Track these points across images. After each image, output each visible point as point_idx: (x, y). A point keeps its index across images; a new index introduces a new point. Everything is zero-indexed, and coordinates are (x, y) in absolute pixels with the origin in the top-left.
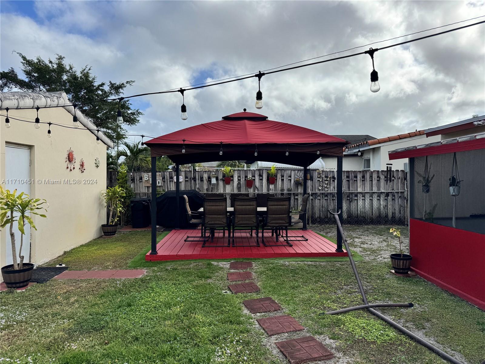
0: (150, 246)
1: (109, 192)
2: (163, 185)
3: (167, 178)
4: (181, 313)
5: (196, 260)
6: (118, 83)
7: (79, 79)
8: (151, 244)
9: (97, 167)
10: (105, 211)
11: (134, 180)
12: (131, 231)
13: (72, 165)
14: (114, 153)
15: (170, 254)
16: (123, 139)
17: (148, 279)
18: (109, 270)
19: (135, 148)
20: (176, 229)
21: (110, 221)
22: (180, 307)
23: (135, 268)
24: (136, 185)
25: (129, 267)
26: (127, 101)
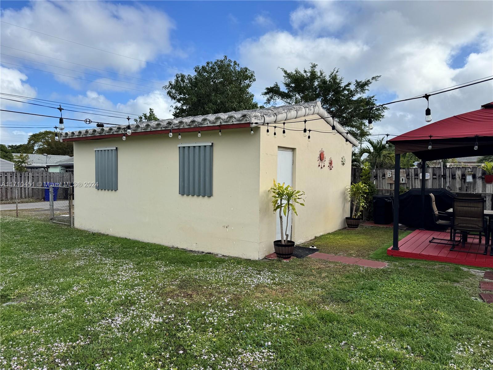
0: (391, 242)
1: (353, 188)
2: (407, 182)
3: (412, 175)
4: (422, 307)
5: (442, 263)
6: (363, 80)
7: (328, 83)
8: (393, 240)
9: (343, 165)
10: (348, 205)
11: (377, 177)
12: (372, 226)
13: (323, 164)
14: (357, 151)
15: (413, 252)
16: (367, 136)
17: (390, 271)
18: (353, 257)
19: (378, 145)
20: (420, 229)
21: (353, 214)
22: (421, 301)
23: (377, 259)
24: (378, 182)
25: (371, 258)
26: (373, 97)
